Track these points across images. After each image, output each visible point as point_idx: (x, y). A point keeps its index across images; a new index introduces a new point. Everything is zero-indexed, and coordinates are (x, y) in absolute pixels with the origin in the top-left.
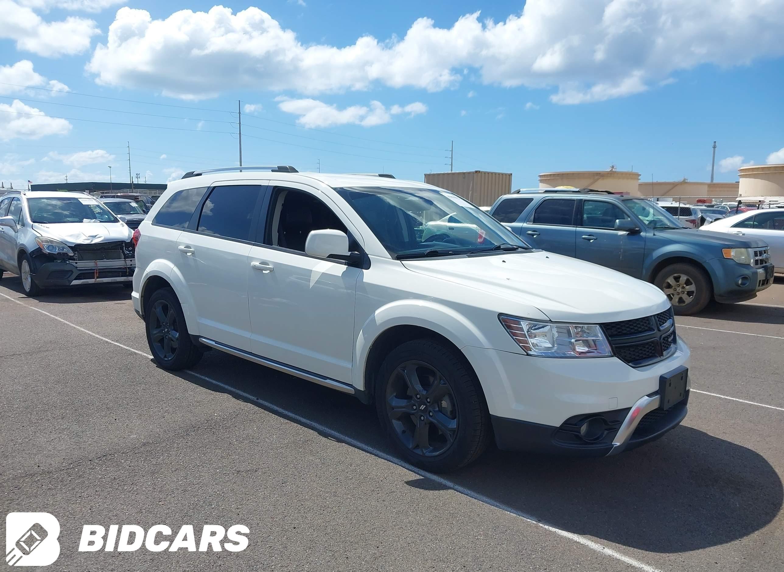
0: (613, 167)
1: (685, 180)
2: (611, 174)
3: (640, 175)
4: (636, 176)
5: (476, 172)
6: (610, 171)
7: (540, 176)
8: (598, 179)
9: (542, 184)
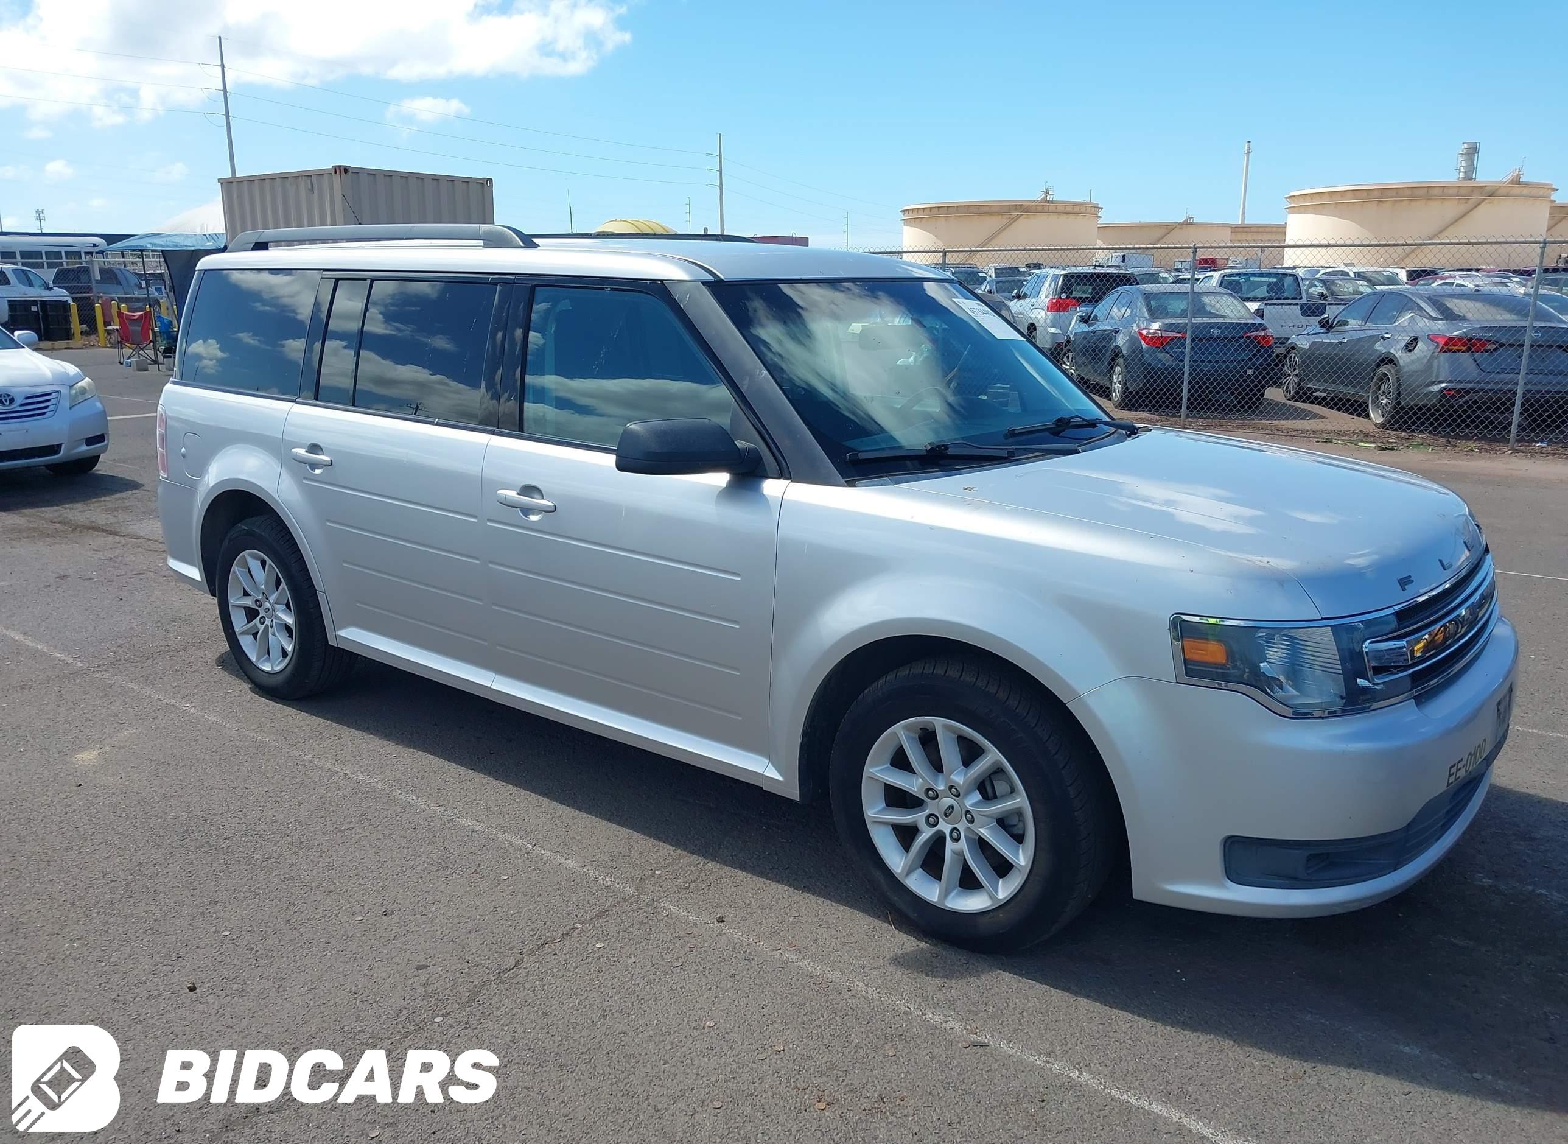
0: (1047, 193)
1: (1188, 217)
2: (1045, 206)
3: (1102, 208)
4: (1090, 210)
5: (337, 169)
6: (1042, 200)
7: (904, 211)
8: (1018, 217)
9: (909, 227)
